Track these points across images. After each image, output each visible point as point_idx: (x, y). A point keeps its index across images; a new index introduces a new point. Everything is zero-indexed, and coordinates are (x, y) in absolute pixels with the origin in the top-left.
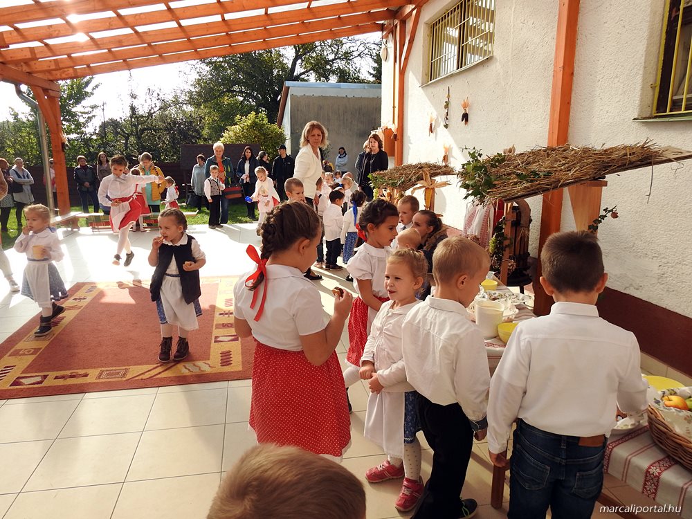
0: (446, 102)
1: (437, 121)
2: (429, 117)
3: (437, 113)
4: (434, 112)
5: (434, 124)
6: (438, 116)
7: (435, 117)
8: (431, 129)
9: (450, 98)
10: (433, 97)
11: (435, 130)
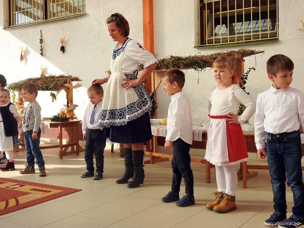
0: (40, 39)
1: (27, 52)
2: (21, 49)
3: (28, 47)
4: (24, 46)
5: (23, 54)
6: (29, 49)
7: (25, 49)
8: (22, 58)
9: (43, 37)
10: (21, 36)
11: (25, 58)
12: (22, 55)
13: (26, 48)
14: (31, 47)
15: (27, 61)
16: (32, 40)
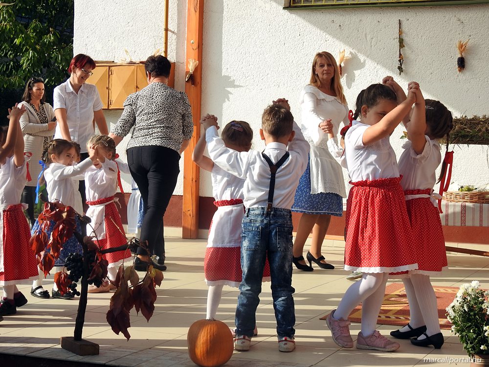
1: (354, 62)
2: (341, 55)
3: (356, 51)
4: (347, 50)
7: (347, 55)
9: (403, 34)
10: (338, 27)
11: (346, 74)
13: (351, 53)
16: (369, 37)
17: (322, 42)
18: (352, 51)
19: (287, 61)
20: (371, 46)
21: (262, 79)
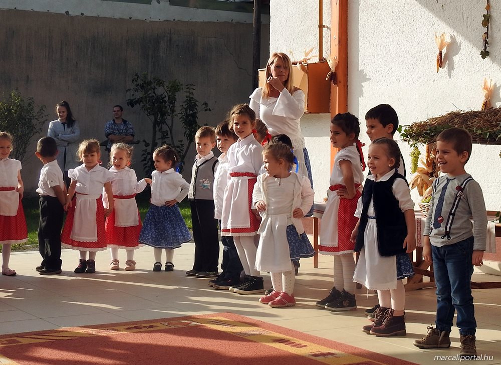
0: (484, 16)
1: (453, 47)
2: (439, 40)
3: (455, 34)
4: (447, 33)
5: (444, 51)
6: (459, 39)
7: (448, 40)
8: (441, 62)
9: (492, 10)
10: (441, 8)
11: (448, 62)
12: (441, 53)
13: (452, 37)
14: (463, 35)
15: (453, 69)
16: (465, 17)
17: (430, 27)
18: (452, 34)
19: (404, 52)
20: (467, 27)
21: (388, 74)
